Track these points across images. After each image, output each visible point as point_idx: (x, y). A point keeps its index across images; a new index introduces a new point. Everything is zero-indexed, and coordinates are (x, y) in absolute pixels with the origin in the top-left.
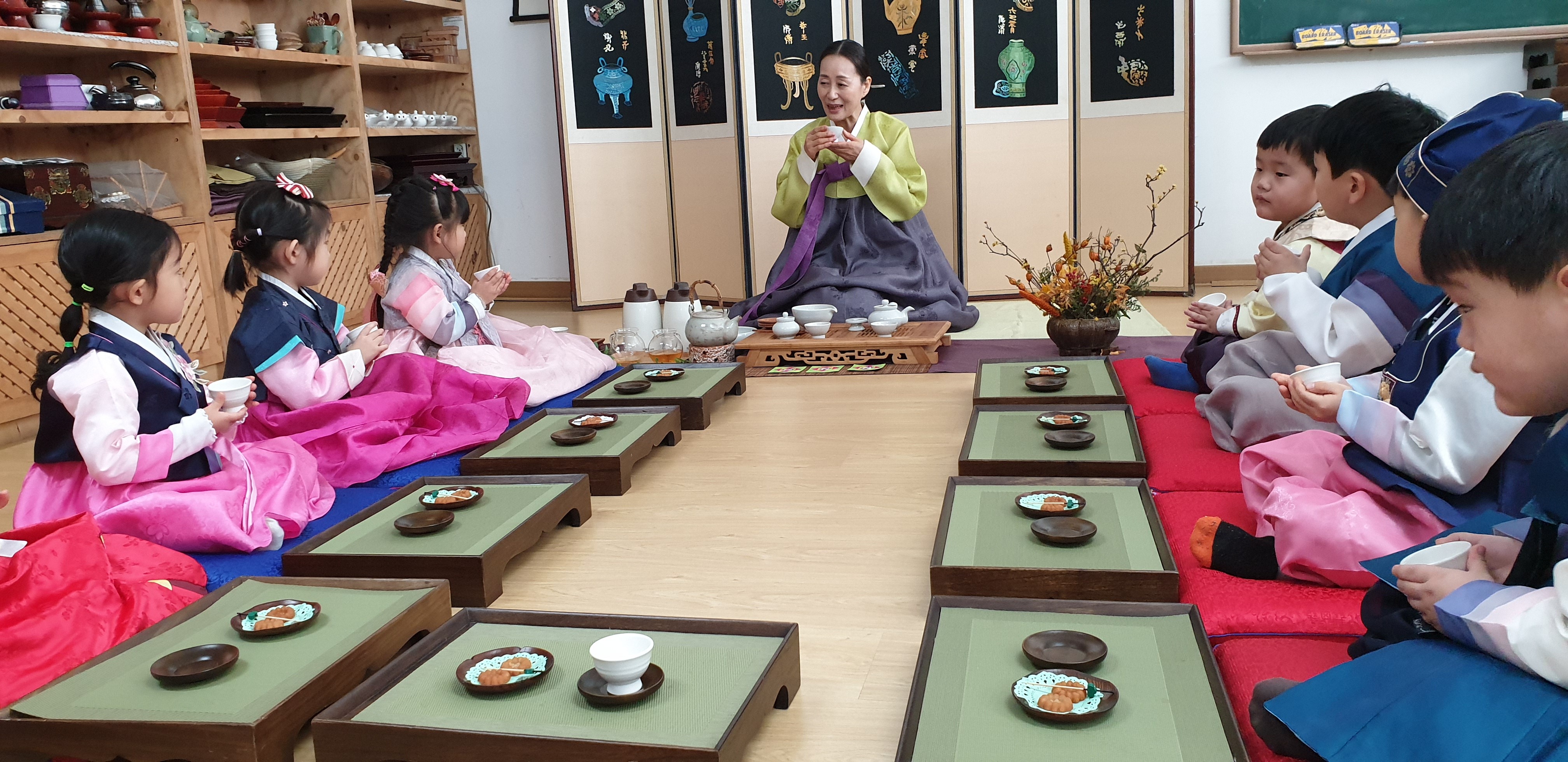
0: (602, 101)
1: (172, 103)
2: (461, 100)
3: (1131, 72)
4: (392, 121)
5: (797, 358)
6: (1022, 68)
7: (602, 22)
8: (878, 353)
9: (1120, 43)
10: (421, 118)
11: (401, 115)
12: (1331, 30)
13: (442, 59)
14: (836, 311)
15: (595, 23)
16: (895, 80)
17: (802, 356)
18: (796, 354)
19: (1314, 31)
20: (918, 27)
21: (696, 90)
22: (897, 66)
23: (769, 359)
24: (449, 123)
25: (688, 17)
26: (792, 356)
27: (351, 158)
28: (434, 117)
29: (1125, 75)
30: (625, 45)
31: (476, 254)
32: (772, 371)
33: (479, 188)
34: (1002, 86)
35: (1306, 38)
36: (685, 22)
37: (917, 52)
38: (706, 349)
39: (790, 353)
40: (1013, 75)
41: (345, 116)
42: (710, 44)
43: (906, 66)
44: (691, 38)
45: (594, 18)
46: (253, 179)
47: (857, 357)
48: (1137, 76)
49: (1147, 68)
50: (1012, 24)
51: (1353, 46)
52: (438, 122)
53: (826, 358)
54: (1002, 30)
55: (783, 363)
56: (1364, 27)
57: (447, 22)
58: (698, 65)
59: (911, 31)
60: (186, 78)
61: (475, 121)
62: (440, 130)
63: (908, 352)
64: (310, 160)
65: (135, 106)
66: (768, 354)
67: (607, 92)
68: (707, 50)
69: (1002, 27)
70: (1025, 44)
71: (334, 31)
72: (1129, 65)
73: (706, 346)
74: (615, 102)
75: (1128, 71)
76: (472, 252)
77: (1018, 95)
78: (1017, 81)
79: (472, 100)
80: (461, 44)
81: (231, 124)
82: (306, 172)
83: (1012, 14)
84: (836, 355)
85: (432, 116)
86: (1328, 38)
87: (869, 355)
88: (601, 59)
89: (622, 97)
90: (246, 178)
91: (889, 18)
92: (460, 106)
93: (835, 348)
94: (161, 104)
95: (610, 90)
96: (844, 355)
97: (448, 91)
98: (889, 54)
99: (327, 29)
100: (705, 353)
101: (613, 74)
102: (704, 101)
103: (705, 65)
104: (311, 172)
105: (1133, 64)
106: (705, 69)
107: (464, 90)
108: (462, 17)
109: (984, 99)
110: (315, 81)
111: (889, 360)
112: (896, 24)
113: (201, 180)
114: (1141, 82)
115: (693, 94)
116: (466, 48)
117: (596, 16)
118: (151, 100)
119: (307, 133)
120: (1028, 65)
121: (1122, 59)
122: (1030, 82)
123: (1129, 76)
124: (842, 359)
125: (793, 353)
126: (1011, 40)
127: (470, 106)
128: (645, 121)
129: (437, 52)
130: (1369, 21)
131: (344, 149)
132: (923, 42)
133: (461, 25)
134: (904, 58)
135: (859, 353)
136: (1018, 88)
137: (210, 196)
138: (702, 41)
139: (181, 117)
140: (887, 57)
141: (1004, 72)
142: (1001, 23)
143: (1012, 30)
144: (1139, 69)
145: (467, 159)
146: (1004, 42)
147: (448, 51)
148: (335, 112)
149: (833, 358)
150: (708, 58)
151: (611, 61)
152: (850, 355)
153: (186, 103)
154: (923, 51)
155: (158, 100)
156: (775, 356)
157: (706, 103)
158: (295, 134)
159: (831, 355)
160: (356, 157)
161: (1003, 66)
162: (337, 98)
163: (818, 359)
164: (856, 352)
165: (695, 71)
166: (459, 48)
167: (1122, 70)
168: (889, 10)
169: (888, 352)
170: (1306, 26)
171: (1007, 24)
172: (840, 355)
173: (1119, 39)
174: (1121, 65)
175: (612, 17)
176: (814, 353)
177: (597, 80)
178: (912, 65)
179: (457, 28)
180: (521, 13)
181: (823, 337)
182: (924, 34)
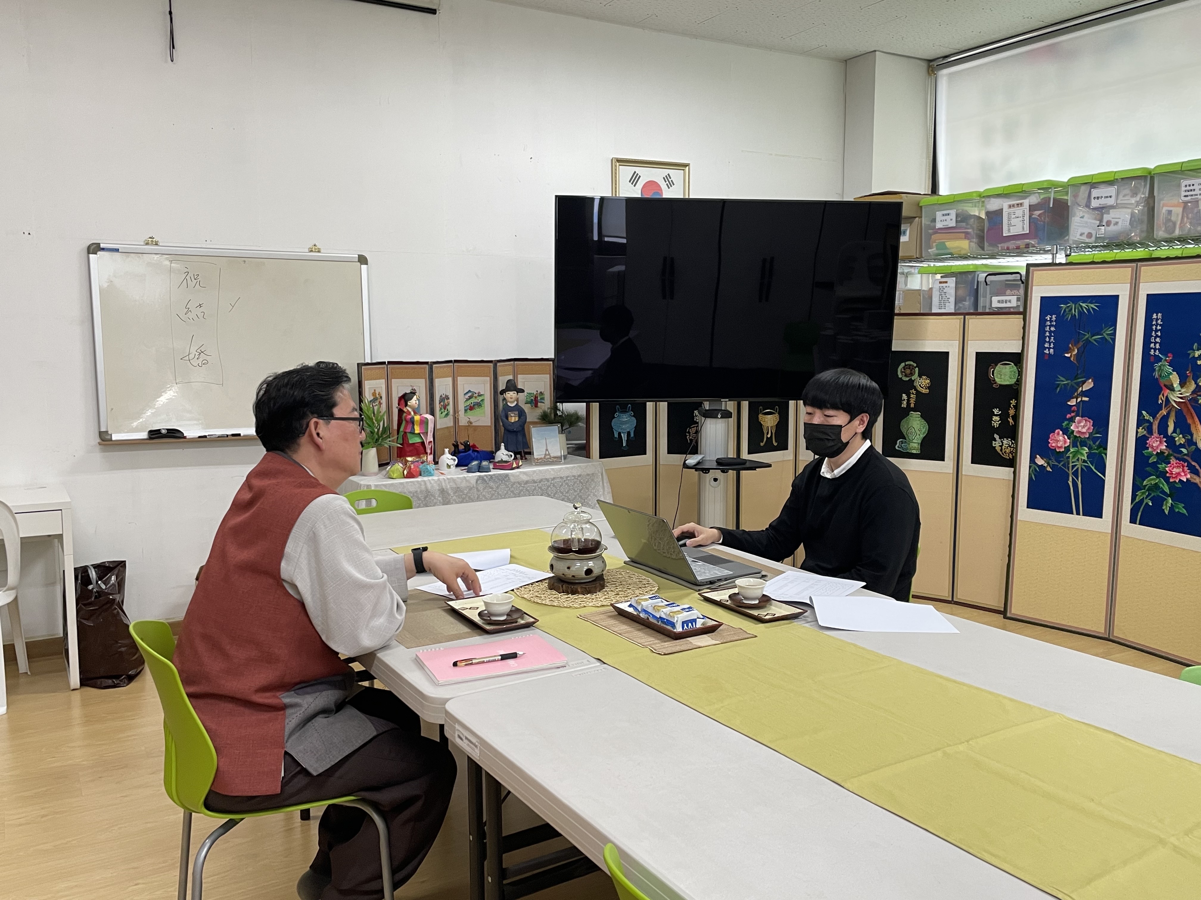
6: (918, 432)
9: (996, 425)
29: (998, 449)
34: (902, 443)
40: (912, 437)
48: (1008, 451)
50: (912, 401)
54: (904, 405)
69: (905, 402)
70: (923, 417)
75: (1001, 446)
77: (914, 452)
78: (914, 441)
83: (913, 394)
105: (1004, 442)
114: (1009, 456)
120: (923, 431)
121: (996, 436)
122: (924, 443)
123: (1001, 450)
126: (911, 412)
136: (915, 446)
141: (905, 434)
143: (912, 405)
144: (1010, 446)
146: (906, 412)
161: (904, 430)
167: (996, 444)
171: (908, 400)
173: (995, 422)
174: (995, 441)
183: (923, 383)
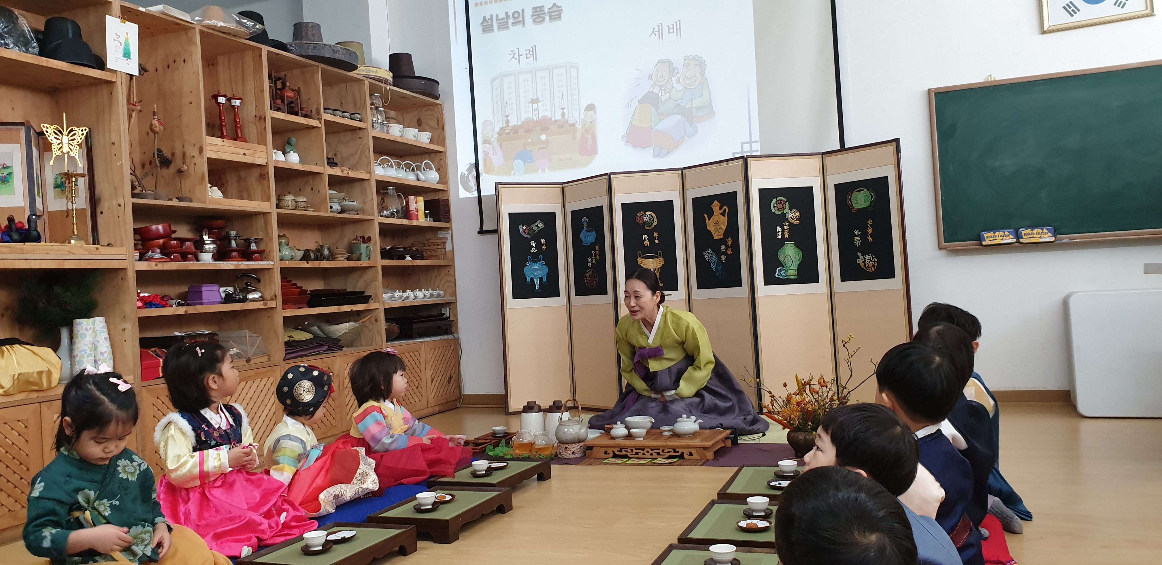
0: (529, 282)
1: (268, 296)
2: (448, 281)
3: (866, 262)
4: (401, 297)
5: (624, 453)
6: (794, 260)
7: (530, 235)
8: (675, 451)
9: (858, 244)
10: (420, 294)
11: (409, 293)
12: (1007, 233)
13: (437, 257)
14: (653, 421)
15: (525, 236)
16: (713, 267)
17: (627, 451)
18: (623, 450)
19: (994, 233)
20: (727, 234)
21: (588, 275)
22: (714, 259)
23: (606, 453)
24: (439, 295)
25: (584, 230)
26: (620, 451)
27: (373, 321)
28: (428, 293)
29: (862, 265)
30: (544, 248)
31: (451, 377)
32: (606, 461)
33: (456, 335)
34: (781, 271)
35: (989, 238)
36: (582, 234)
37: (726, 250)
38: (567, 446)
39: (619, 450)
40: (789, 265)
41: (371, 296)
42: (597, 247)
43: (720, 259)
44: (585, 243)
45: (525, 233)
46: (312, 337)
47: (661, 453)
48: (870, 266)
49: (876, 260)
50: (786, 232)
51: (1022, 243)
52: (432, 295)
53: (642, 453)
54: (779, 236)
55: (615, 456)
56: (1029, 231)
57: (441, 235)
58: (589, 260)
59: (722, 237)
60: (276, 282)
61: (455, 294)
62: (431, 301)
63: (693, 451)
64: (347, 324)
65: (248, 299)
66: (605, 449)
67: (532, 276)
68: (596, 251)
69: (780, 234)
70: (796, 245)
71: (367, 247)
72: (864, 258)
73: (567, 444)
74: (537, 282)
75: (864, 262)
76: (448, 376)
77: (792, 277)
78: (791, 268)
79: (453, 280)
80: (449, 247)
81: (301, 306)
82: (344, 331)
83: (786, 226)
84: (648, 452)
85: (427, 292)
86: (1004, 238)
87: (669, 452)
88: (528, 257)
89: (541, 279)
90: (309, 336)
91: (709, 228)
92: (447, 284)
93: (647, 447)
94: (261, 297)
95: (533, 275)
96: (653, 452)
97: (440, 275)
98: (710, 251)
99: (363, 246)
100: (566, 448)
101: (536, 266)
102: (593, 282)
103: (594, 260)
104: (347, 331)
105: (867, 258)
106: (594, 262)
107: (449, 275)
108: (450, 231)
109: (770, 280)
110: (355, 276)
111: (681, 457)
112: (713, 233)
113: (280, 339)
114: (873, 269)
115: (586, 277)
116: (451, 249)
117: (526, 231)
118: (256, 295)
119: (346, 308)
120: (798, 258)
121: (859, 254)
122: (799, 269)
123: (865, 266)
124: (652, 454)
125: (621, 449)
126: (786, 242)
127: (453, 285)
128: (556, 294)
129: (433, 253)
130: (1033, 227)
131: (370, 316)
132: (730, 243)
133: (449, 236)
134: (719, 254)
135: (663, 451)
136: (792, 273)
137: (284, 349)
138: (592, 246)
139: (272, 304)
140: (708, 253)
141: (782, 262)
142: (779, 232)
143: (787, 236)
144: (871, 261)
145: (449, 317)
146: (781, 243)
147: (439, 252)
148: (366, 294)
149: (646, 453)
150: (596, 255)
151: (535, 258)
152: (657, 451)
153: (276, 296)
154: (730, 249)
155: (260, 294)
156: (610, 451)
157: (595, 283)
158: (338, 309)
159: (645, 452)
160: (376, 320)
161: (781, 259)
162: (367, 286)
163: (637, 454)
164: (661, 450)
165: (588, 263)
166: (447, 249)
167: (860, 261)
168: (709, 224)
169: (681, 451)
170: (989, 230)
171: (783, 232)
172: (650, 451)
173: (857, 242)
174: (859, 258)
175: (536, 231)
176: (634, 449)
177: (526, 270)
178: (723, 258)
179: (447, 238)
180: (484, 229)
181: (642, 439)
182: (730, 239)
183: (793, 215)
